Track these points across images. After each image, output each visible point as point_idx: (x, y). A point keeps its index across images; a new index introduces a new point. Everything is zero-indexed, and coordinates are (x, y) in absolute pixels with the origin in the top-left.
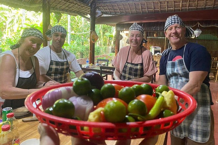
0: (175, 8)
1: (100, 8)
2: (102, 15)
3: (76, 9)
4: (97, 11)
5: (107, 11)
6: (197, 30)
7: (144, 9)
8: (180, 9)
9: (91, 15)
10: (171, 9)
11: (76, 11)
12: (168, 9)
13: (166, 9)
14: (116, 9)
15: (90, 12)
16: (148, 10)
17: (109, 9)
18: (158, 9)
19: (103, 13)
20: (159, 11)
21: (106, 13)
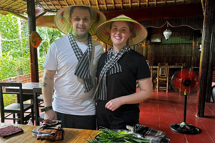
0: (141, 3)
1: (41, 3)
2: (45, 13)
3: (4, 4)
4: (38, 7)
5: (51, 7)
6: (167, 31)
7: (102, 4)
8: (146, 4)
9: (28, 13)
10: (136, 4)
11: (5, 7)
12: (132, 4)
13: (130, 4)
14: (64, 5)
15: (26, 9)
16: (107, 6)
17: (54, 5)
18: (120, 5)
19: (46, 11)
20: (120, 8)
21: (50, 11)
